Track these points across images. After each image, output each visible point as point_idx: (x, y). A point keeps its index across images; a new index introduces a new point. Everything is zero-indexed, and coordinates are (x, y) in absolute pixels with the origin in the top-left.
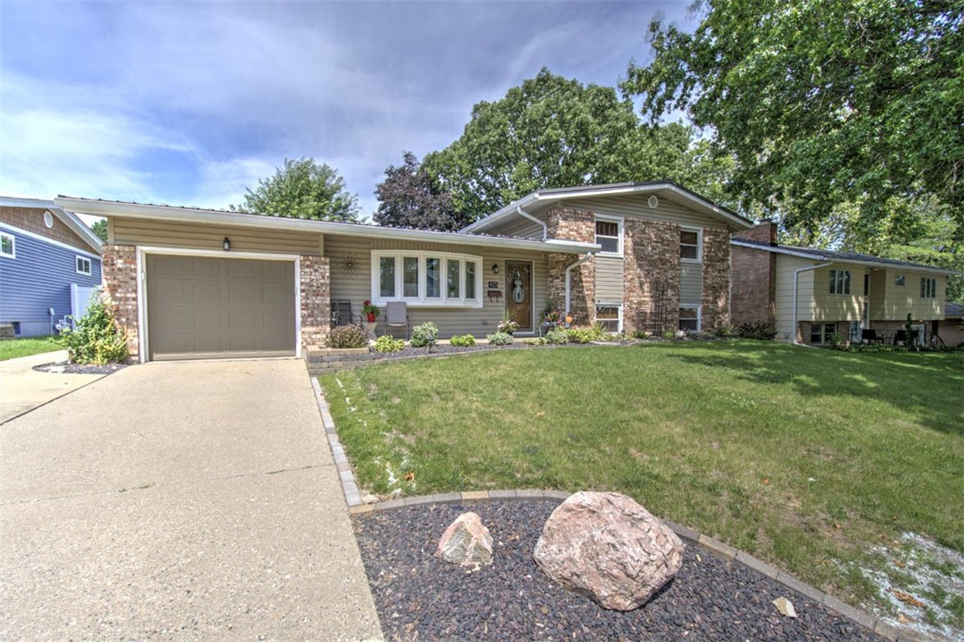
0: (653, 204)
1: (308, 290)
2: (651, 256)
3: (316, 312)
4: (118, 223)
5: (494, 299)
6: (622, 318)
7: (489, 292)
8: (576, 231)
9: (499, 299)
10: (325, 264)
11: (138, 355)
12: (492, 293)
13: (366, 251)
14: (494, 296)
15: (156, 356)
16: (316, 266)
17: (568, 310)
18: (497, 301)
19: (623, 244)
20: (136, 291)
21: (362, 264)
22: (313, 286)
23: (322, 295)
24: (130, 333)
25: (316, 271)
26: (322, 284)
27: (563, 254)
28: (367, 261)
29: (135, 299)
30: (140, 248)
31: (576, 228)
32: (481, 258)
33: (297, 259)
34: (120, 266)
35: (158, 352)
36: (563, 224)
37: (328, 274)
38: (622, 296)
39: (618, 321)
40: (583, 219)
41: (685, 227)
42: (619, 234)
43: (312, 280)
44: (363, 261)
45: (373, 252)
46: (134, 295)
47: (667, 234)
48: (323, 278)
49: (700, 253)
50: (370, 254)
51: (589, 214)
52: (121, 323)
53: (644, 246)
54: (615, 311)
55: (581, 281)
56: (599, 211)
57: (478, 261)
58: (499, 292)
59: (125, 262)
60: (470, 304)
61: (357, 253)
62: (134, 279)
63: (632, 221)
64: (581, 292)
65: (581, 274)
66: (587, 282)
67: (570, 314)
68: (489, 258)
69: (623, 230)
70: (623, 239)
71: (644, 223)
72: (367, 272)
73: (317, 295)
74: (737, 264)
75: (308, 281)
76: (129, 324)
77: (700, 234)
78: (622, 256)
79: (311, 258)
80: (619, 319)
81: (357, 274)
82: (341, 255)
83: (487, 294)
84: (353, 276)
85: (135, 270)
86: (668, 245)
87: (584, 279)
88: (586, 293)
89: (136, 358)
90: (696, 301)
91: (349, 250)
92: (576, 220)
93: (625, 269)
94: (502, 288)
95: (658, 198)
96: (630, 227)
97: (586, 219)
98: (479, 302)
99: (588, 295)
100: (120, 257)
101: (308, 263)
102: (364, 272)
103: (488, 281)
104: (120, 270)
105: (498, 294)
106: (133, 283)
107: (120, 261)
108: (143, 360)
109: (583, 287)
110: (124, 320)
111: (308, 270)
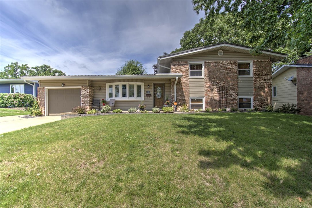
0: (220, 54)
1: (83, 96)
2: (219, 76)
3: (85, 103)
4: (41, 82)
5: (149, 97)
6: (204, 103)
7: (147, 95)
8: (179, 69)
9: (151, 97)
10: (88, 88)
11: (45, 114)
12: (148, 95)
13: (104, 84)
14: (149, 96)
15: (50, 114)
16: (85, 89)
17: (175, 100)
18: (150, 98)
19: (204, 72)
20: (44, 98)
21: (103, 88)
22: (84, 95)
23: (87, 98)
24: (43, 108)
25: (86, 91)
26: (87, 94)
27: (173, 79)
28: (105, 87)
29: (44, 100)
30: (45, 87)
31: (179, 68)
32: (143, 83)
33: (80, 87)
34: (41, 92)
35: (51, 113)
36: (173, 68)
37: (89, 91)
38: (204, 94)
39: (202, 105)
40: (182, 65)
41: (241, 61)
42: (202, 69)
43: (84, 93)
44: (104, 87)
45: (107, 84)
46: (43, 99)
47: (229, 66)
48: (87, 93)
49: (252, 73)
50: (106, 85)
51: (185, 62)
52: (41, 106)
53: (215, 72)
54: (200, 100)
55: (182, 89)
56: (190, 61)
57: (142, 84)
58: (151, 95)
59: (42, 91)
60: (139, 99)
61: (102, 85)
62: (44, 95)
63: (208, 63)
64: (182, 93)
65: (182, 86)
66: (185, 89)
67: (176, 102)
68: (146, 83)
69: (204, 67)
70: (204, 70)
71: (215, 63)
72: (105, 90)
73: (86, 98)
74: (300, 76)
75: (83, 94)
76: (42, 106)
77: (251, 64)
78: (204, 77)
79: (84, 87)
80: (203, 103)
81: (102, 91)
82: (97, 86)
83: (145, 96)
84: (101, 92)
85: (44, 93)
86: (229, 71)
87: (183, 88)
88: (185, 93)
89: (44, 115)
90: (250, 95)
91: (100, 84)
92: (179, 65)
93: (205, 83)
94: (152, 93)
95: (223, 51)
96: (208, 65)
97: (184, 64)
98: (142, 99)
99: (186, 94)
100: (41, 90)
101: (83, 88)
102: (104, 90)
103: (146, 91)
104: (41, 93)
105: (150, 95)
106: (43, 96)
107: (41, 91)
108: (45, 115)
109: (183, 91)
110: (41, 105)
111: (83, 90)
